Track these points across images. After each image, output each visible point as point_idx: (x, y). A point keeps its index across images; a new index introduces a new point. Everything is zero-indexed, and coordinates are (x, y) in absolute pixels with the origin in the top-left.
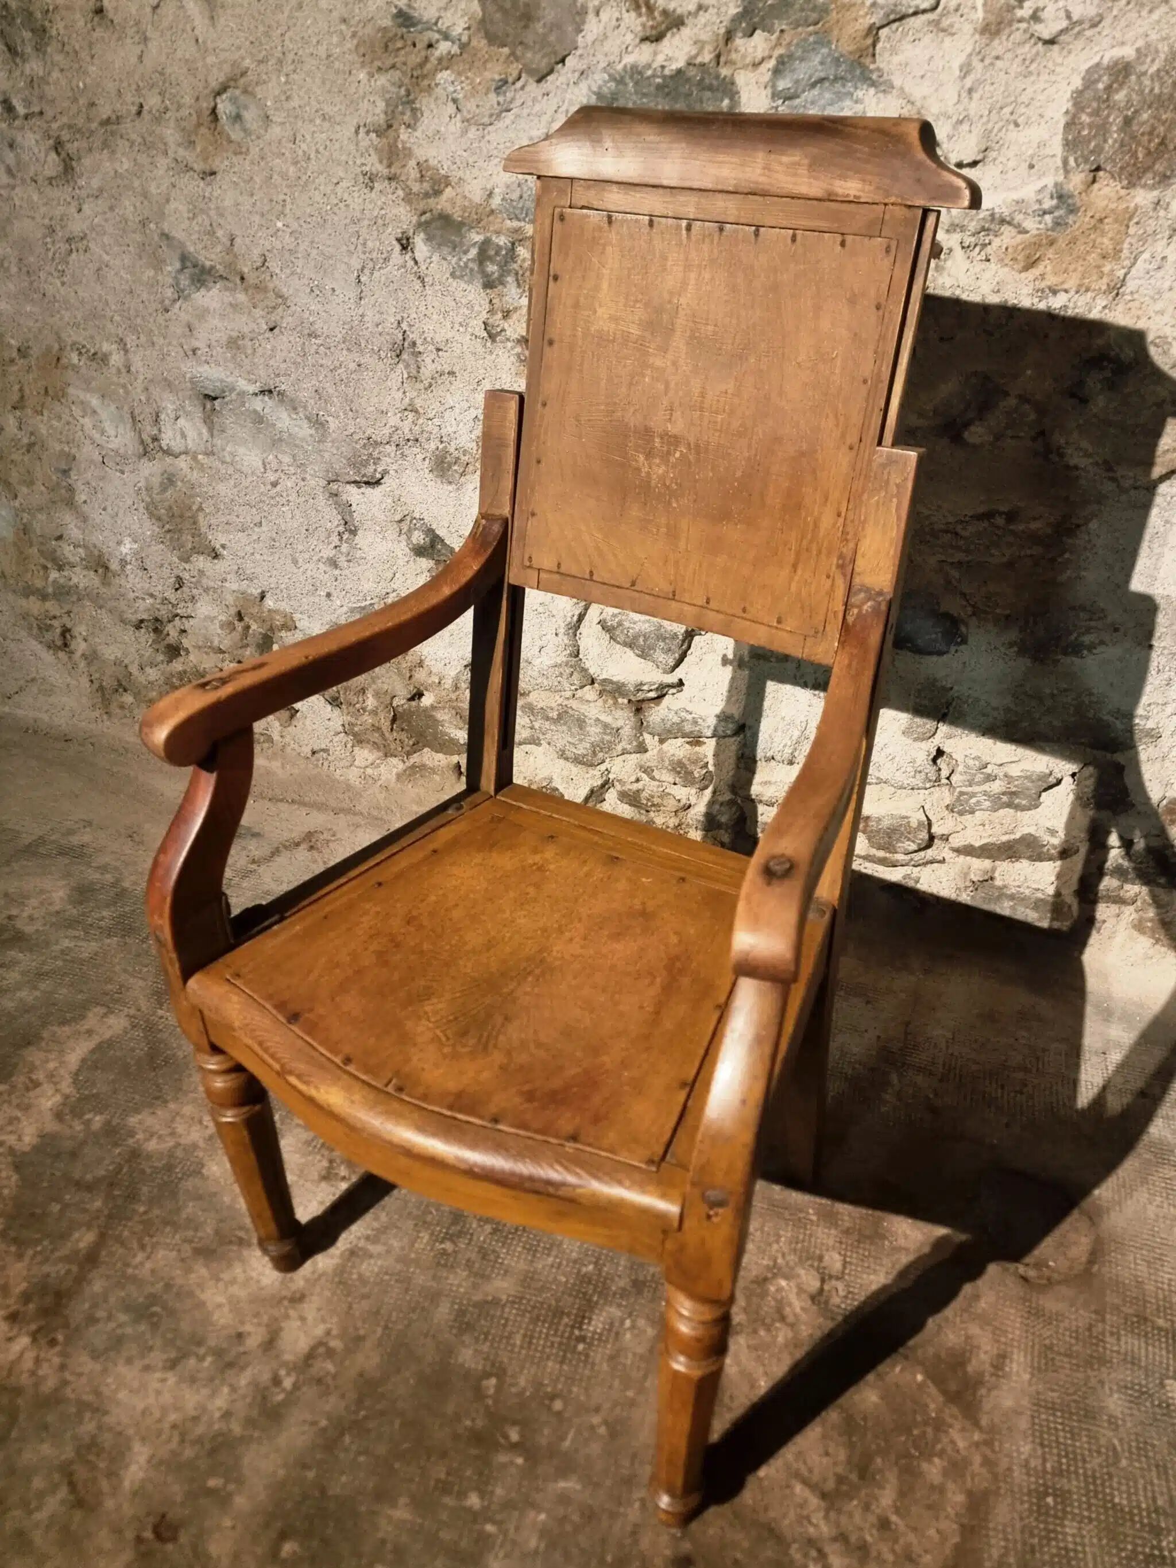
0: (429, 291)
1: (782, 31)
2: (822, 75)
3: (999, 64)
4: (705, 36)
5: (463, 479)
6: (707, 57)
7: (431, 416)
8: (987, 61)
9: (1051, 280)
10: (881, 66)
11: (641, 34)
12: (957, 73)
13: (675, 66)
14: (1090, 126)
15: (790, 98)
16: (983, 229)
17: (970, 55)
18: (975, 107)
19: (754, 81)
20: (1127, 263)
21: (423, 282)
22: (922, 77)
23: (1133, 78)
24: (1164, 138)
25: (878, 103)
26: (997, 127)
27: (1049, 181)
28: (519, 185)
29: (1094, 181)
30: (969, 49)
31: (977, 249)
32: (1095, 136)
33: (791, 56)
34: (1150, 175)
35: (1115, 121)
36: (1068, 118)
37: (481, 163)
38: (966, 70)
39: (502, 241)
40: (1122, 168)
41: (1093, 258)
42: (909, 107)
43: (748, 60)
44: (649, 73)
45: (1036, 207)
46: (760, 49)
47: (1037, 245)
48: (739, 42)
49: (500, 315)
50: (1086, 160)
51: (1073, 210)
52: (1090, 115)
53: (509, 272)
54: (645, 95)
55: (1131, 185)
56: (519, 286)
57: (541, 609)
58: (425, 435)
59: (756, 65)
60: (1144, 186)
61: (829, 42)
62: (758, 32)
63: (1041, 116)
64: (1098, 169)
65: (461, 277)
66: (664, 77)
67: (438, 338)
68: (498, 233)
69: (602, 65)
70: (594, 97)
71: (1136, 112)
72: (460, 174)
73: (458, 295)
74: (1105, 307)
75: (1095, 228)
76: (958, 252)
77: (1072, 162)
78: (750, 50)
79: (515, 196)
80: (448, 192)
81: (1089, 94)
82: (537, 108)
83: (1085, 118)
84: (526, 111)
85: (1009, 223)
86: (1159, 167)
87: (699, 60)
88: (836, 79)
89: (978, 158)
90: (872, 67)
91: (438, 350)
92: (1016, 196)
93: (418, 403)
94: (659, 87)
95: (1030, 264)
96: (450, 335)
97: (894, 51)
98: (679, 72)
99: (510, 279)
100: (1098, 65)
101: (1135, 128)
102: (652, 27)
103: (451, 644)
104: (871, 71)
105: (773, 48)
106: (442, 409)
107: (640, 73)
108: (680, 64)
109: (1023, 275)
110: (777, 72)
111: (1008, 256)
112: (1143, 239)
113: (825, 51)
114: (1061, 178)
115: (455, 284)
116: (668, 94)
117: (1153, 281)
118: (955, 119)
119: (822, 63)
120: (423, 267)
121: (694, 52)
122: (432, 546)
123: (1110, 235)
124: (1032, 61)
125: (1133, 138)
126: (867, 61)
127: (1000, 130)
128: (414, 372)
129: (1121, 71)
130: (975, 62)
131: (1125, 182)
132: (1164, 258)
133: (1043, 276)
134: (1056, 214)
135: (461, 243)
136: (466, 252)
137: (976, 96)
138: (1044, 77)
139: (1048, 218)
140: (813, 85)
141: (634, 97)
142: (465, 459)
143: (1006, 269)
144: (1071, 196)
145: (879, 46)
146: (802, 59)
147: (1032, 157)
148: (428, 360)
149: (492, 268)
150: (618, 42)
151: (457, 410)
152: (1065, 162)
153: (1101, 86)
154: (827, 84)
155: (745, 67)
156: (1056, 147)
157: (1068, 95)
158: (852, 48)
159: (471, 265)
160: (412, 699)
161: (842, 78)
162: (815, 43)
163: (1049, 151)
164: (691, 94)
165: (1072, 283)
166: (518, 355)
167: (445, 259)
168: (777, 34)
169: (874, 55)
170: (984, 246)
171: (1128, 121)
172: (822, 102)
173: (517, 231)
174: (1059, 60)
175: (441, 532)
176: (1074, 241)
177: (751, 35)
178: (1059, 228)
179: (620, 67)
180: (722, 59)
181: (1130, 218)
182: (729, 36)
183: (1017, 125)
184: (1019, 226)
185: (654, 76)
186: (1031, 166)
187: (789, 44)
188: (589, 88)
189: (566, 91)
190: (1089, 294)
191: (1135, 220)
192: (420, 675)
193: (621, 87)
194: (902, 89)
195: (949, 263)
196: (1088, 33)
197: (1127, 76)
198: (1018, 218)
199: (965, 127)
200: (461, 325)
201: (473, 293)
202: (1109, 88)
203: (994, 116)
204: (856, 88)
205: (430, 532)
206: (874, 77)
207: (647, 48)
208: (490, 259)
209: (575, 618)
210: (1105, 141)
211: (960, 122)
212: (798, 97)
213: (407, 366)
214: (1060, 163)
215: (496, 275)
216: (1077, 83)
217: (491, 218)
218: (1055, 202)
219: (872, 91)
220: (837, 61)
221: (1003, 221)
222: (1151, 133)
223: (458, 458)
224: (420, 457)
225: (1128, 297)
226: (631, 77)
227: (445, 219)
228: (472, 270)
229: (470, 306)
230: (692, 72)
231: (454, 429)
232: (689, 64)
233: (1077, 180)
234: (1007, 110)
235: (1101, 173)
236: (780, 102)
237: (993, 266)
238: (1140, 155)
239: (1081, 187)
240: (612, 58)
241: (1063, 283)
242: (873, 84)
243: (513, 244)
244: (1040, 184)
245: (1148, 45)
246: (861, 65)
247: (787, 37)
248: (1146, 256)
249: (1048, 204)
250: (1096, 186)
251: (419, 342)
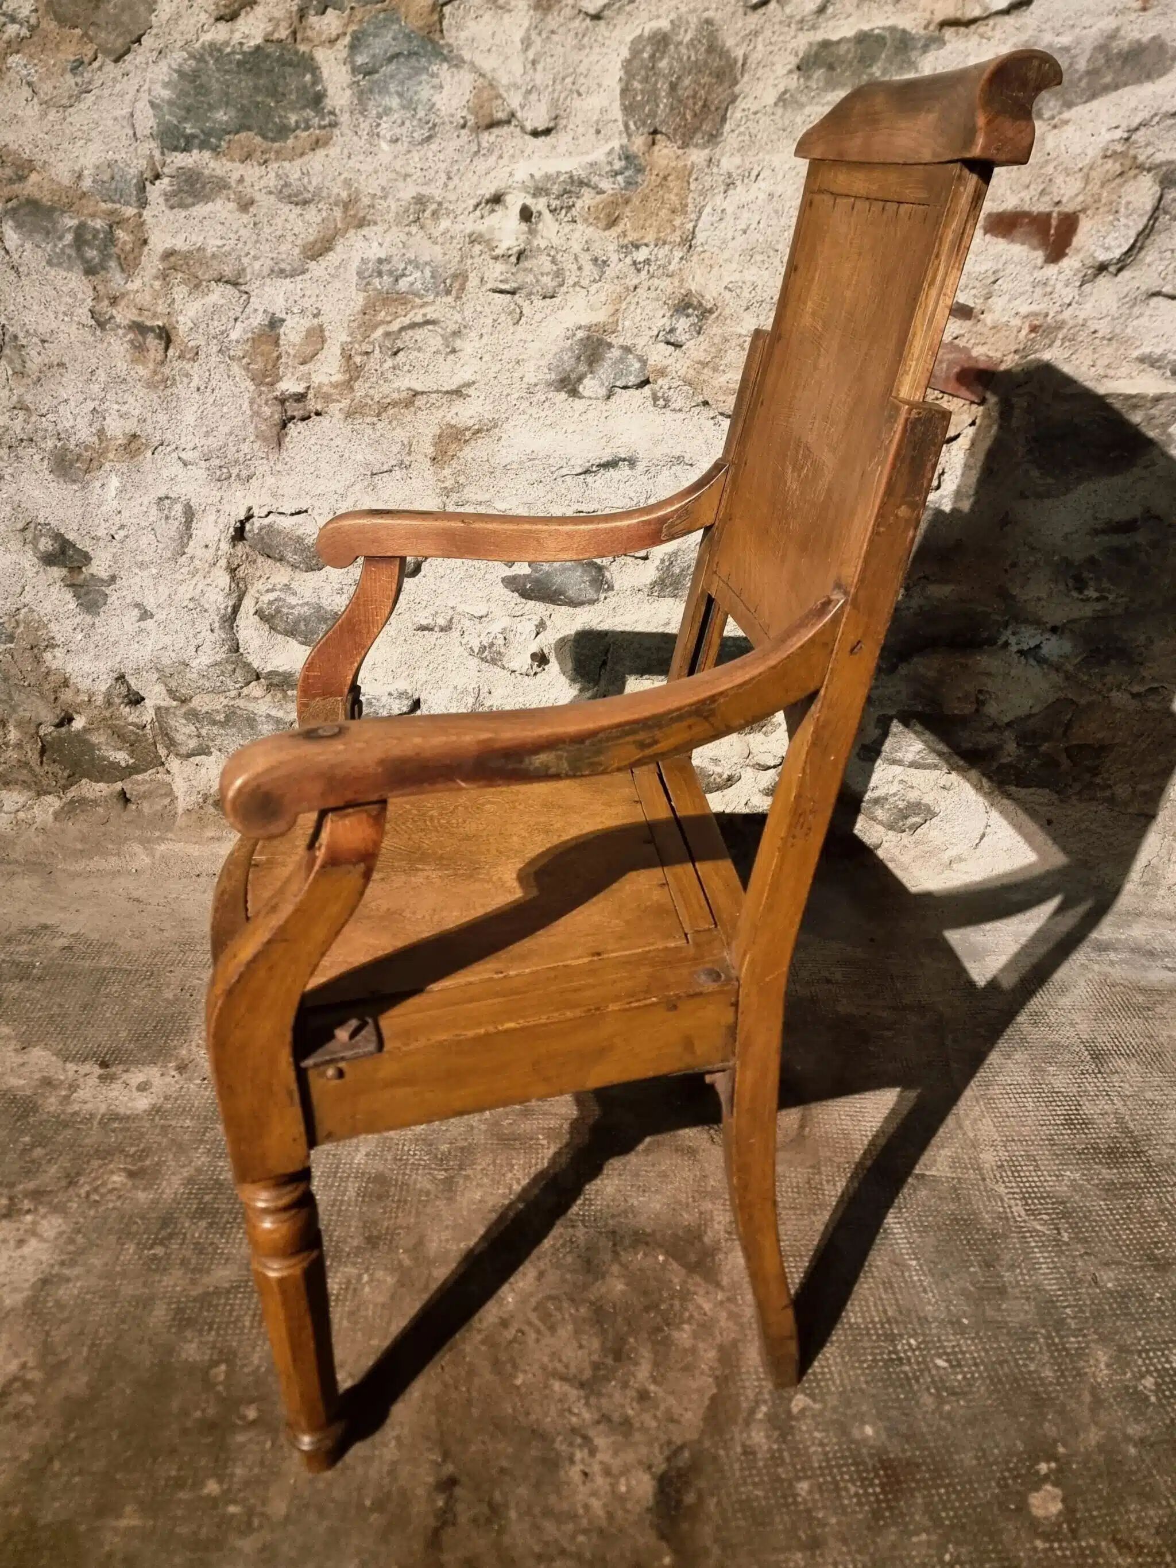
0: (25, 281)
1: (352, 8)
2: (397, 50)
3: (555, 38)
4: (279, 13)
5: (87, 477)
6: (283, 33)
7: (44, 411)
8: (544, 35)
9: (632, 236)
10: (451, 41)
11: (215, 14)
12: (519, 45)
13: (252, 43)
14: (643, 92)
15: (370, 73)
16: (565, 192)
17: (528, 30)
18: (540, 78)
19: (332, 57)
20: (693, 216)
21: (17, 272)
22: (489, 50)
23: (672, 47)
24: (706, 100)
25: (453, 77)
26: (563, 96)
27: (616, 144)
28: (109, 166)
29: (654, 143)
30: (526, 24)
31: (564, 212)
32: (648, 101)
33: (364, 32)
34: (699, 135)
35: (663, 87)
36: (623, 84)
37: (65, 145)
38: (527, 43)
39: (99, 224)
40: (675, 130)
41: (663, 213)
42: (481, 80)
43: (324, 38)
44: (229, 50)
45: (608, 168)
46: (333, 27)
47: (614, 204)
48: (313, 19)
49: (106, 302)
50: (644, 124)
51: (640, 170)
52: (641, 82)
53: (109, 256)
54: (227, 72)
55: (685, 146)
56: (123, 270)
57: (191, 605)
58: (40, 434)
59: (332, 42)
60: (696, 146)
61: (398, 20)
62: (329, 10)
63: (599, 85)
64: (655, 132)
65: (60, 265)
66: (244, 53)
67: (41, 330)
68: (93, 216)
69: (180, 44)
70: (176, 75)
71: (679, 78)
72: (45, 157)
73: (59, 282)
74: (682, 258)
75: (661, 185)
76: (547, 215)
77: (632, 126)
78: (325, 27)
79: (106, 177)
80: (34, 177)
81: (636, 63)
82: (118, 87)
83: (637, 85)
84: (106, 92)
85: (588, 185)
86: (706, 127)
87: (276, 36)
88: (411, 54)
89: (552, 124)
90: (442, 42)
91: (43, 341)
92: (590, 158)
93: (28, 398)
94: (239, 63)
95: (612, 223)
96: (54, 326)
97: (459, 28)
98: (258, 48)
99: (113, 264)
100: (640, 36)
101: (680, 92)
102: (225, 6)
103: (97, 657)
104: (442, 47)
105: (346, 25)
106: (55, 402)
107: (220, 50)
108: (259, 40)
109: (607, 233)
110: (354, 48)
111: (591, 217)
112: (703, 193)
113: (396, 27)
114: (625, 141)
115: (53, 273)
116: (251, 70)
117: (717, 232)
118: (524, 89)
119: (394, 39)
120: (16, 256)
121: (270, 29)
122: (63, 552)
123: (675, 191)
124: (584, 36)
125: (680, 101)
126: (436, 36)
127: (566, 98)
128: (19, 368)
129: (661, 41)
130: (534, 35)
131: (680, 142)
132: (723, 211)
133: (624, 234)
134: (627, 174)
135: (56, 230)
136: (60, 238)
137: (539, 67)
138: (596, 50)
139: (620, 178)
140: (390, 60)
141: (217, 75)
142: (87, 455)
143: (591, 229)
144: (636, 157)
145: (445, 23)
146: (376, 36)
147: (597, 122)
148: (34, 353)
149: (91, 253)
150: (193, 21)
151: (72, 403)
152: (626, 126)
153: (646, 55)
154: (402, 60)
155: (322, 44)
156: (616, 112)
157: (619, 65)
158: (421, 23)
159: (68, 251)
160: (60, 725)
161: (416, 53)
162: (385, 19)
163: (609, 117)
164: (272, 70)
165: (650, 237)
166: (131, 342)
167: (39, 247)
168: (348, 12)
169: (441, 31)
170: (569, 208)
171: (673, 87)
172: (401, 76)
173: (112, 213)
174: (607, 34)
175: (71, 536)
176: (645, 199)
177: (323, 13)
178: (631, 187)
179: (198, 45)
180: (299, 37)
181: (690, 175)
182: (302, 14)
183: (580, 94)
184: (595, 188)
185: (233, 52)
186: (598, 132)
187: (361, 21)
188: (170, 67)
189: (145, 70)
190: (667, 247)
191: (694, 176)
192: (67, 696)
193: (202, 65)
194: (472, 63)
195: (540, 226)
196: (628, 8)
197: (666, 45)
198: (595, 179)
199: (534, 97)
200: (65, 314)
201: (75, 281)
202: (652, 57)
203: (559, 87)
204: (430, 63)
205: (58, 537)
206: (445, 52)
207: (222, 26)
208: (87, 243)
209: (229, 610)
210: (658, 106)
211: (529, 92)
212: (377, 72)
213: (11, 362)
214: (622, 128)
215: (97, 260)
216: (625, 53)
217: (84, 201)
218: (623, 163)
219: (445, 66)
220: (408, 37)
221: (582, 183)
222: (694, 97)
223: (80, 455)
224: (37, 458)
225: (700, 249)
226: (211, 55)
227: (33, 205)
228: (69, 257)
229: (72, 294)
230: (270, 49)
231: (71, 423)
232: (267, 41)
233: (639, 143)
234: (569, 80)
235: (659, 137)
236: (361, 76)
237: (580, 227)
238: (688, 117)
239: (643, 149)
240: (189, 37)
241: (643, 238)
242: (445, 59)
243: (111, 227)
244: (607, 148)
245: (680, 18)
246: (432, 41)
247: (358, 14)
248: (708, 210)
249: (618, 165)
250: (656, 148)
251: (21, 335)
